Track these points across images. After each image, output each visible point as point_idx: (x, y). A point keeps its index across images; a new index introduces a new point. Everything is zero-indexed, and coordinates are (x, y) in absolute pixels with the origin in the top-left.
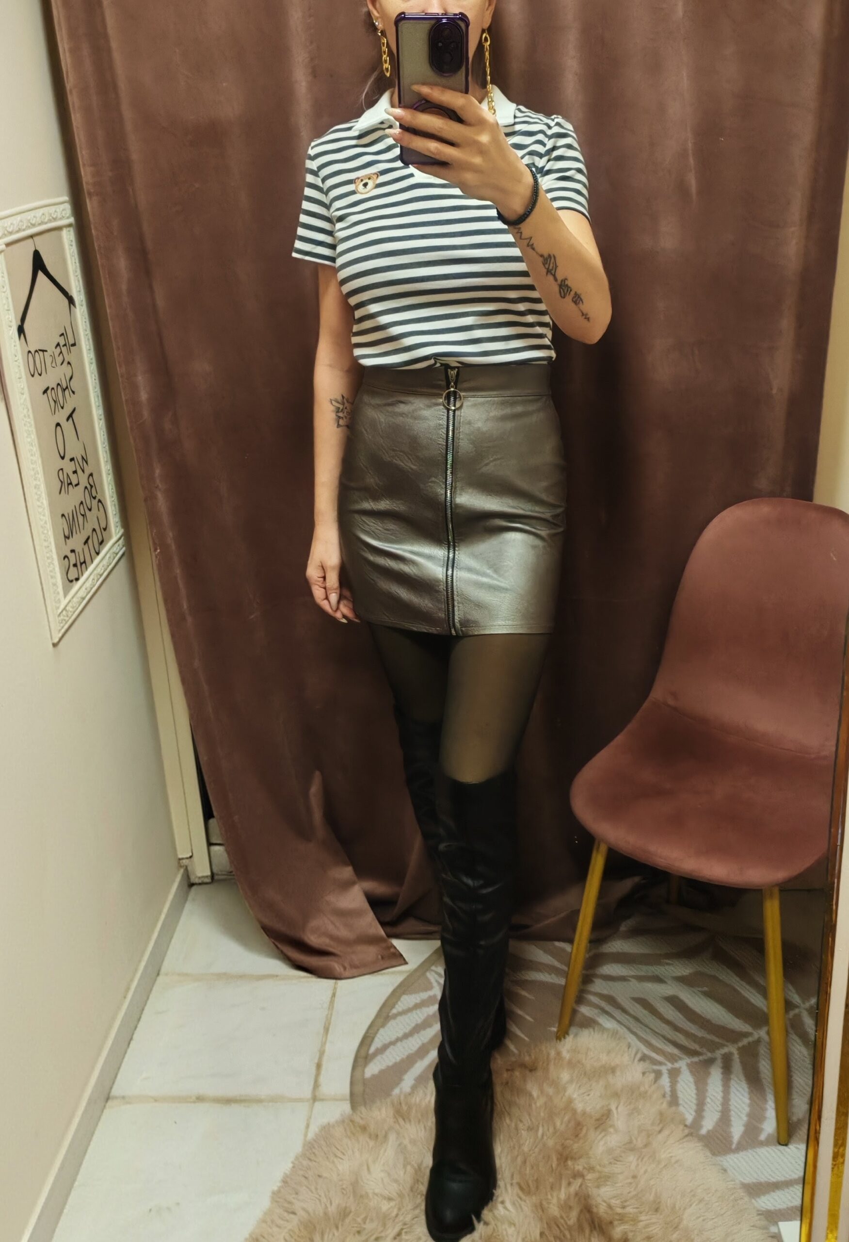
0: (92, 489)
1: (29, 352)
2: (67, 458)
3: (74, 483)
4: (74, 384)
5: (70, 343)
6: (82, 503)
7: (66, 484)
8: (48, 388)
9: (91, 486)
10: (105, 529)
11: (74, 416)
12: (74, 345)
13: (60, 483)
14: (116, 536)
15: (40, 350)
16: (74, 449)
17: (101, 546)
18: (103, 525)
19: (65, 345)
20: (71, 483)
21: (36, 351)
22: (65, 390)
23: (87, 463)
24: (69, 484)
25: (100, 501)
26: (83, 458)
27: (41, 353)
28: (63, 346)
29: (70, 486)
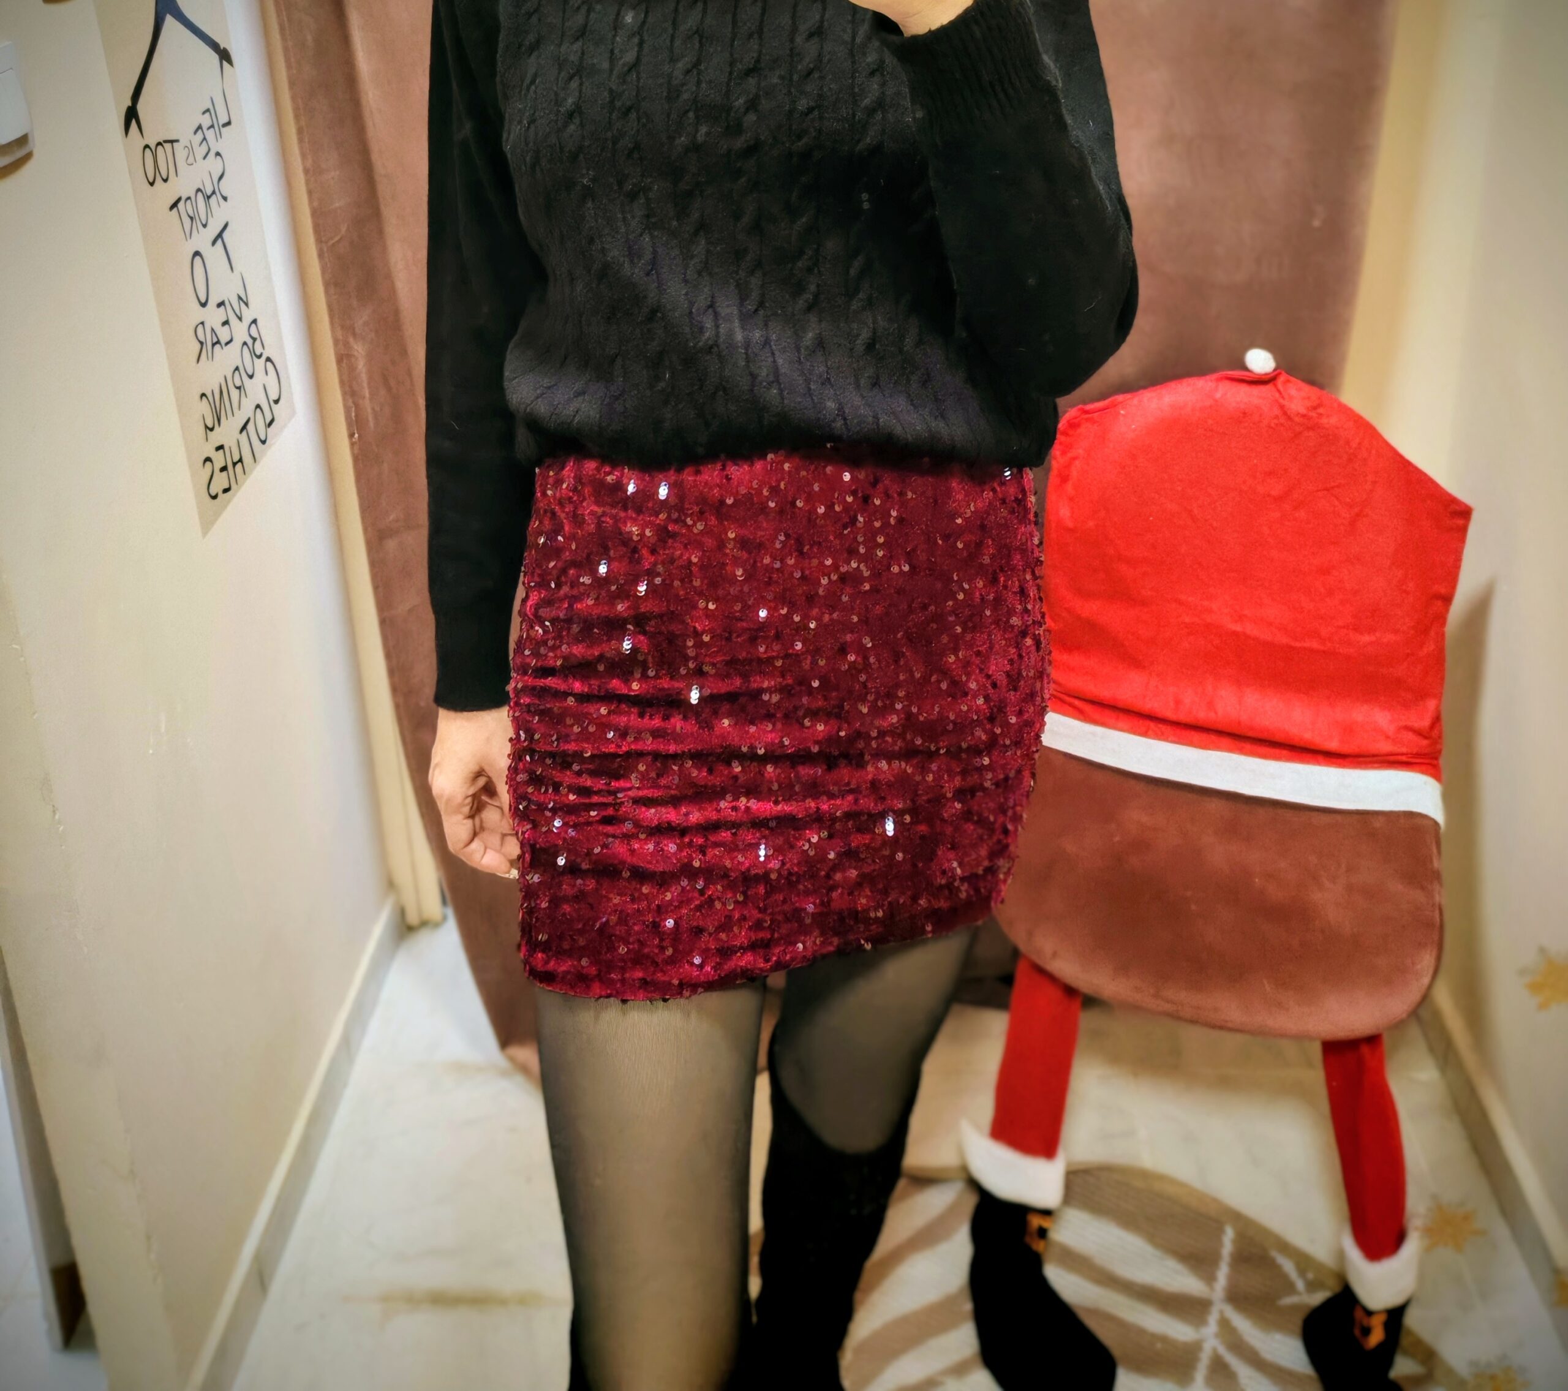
0: (255, 343)
11: (225, 235)
15: (166, 141)
16: (225, 287)
17: (269, 430)
19: (212, 126)
22: (209, 197)
25: (268, 359)
27: (168, 146)
29: (217, 347)
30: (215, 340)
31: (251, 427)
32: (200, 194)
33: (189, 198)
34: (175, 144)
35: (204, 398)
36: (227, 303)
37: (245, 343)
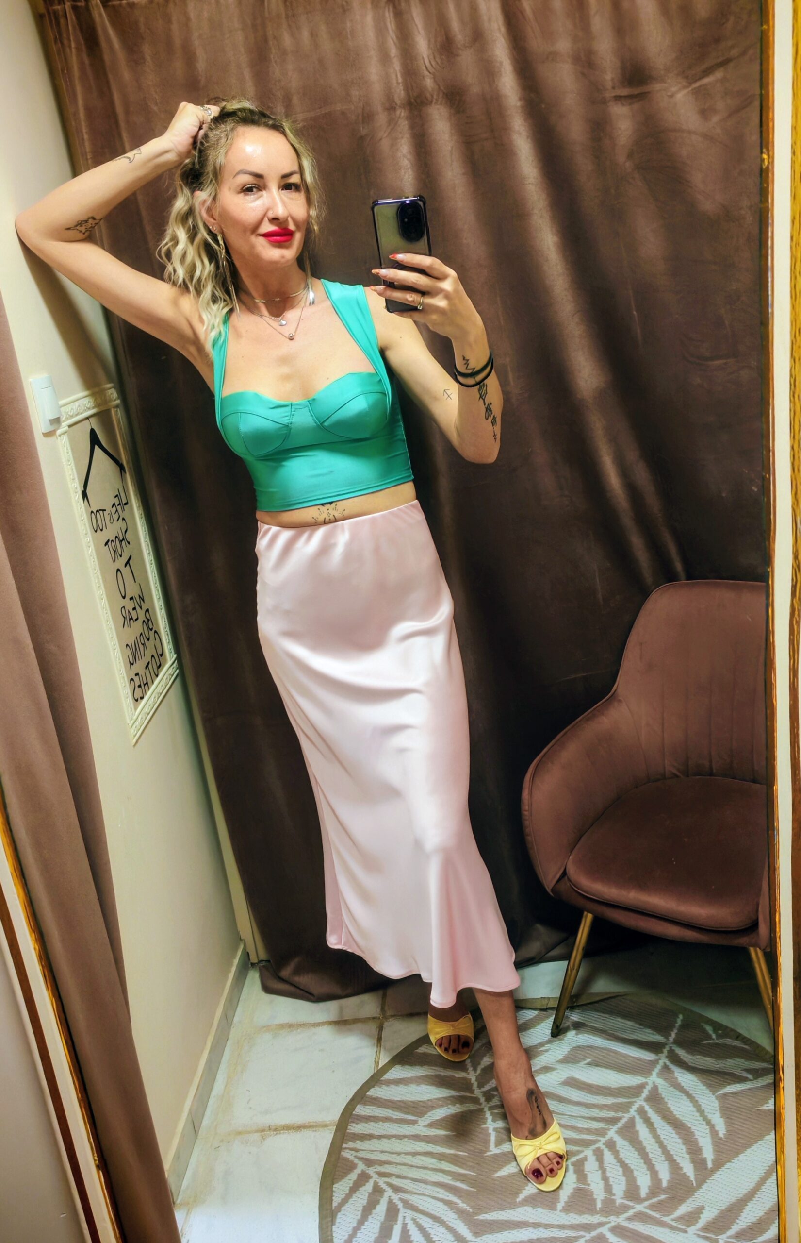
0: (149, 622)
1: (92, 512)
2: (128, 598)
3: (134, 619)
4: (129, 536)
5: (124, 503)
6: (141, 634)
7: (128, 619)
8: (108, 541)
9: (148, 620)
10: (161, 655)
11: (131, 562)
12: (126, 504)
13: (123, 619)
14: (171, 660)
15: (100, 510)
16: (132, 590)
17: (159, 670)
18: (160, 652)
19: (119, 504)
20: (132, 618)
21: (97, 511)
22: (121, 541)
23: (143, 600)
24: (130, 619)
25: (156, 632)
26: (140, 596)
27: (101, 513)
28: (118, 505)
29: (131, 621)
30: (130, 617)
31: (150, 666)
32: (117, 539)
33: (112, 541)
34: (104, 512)
35: (128, 647)
36: (134, 597)
37: (144, 621)
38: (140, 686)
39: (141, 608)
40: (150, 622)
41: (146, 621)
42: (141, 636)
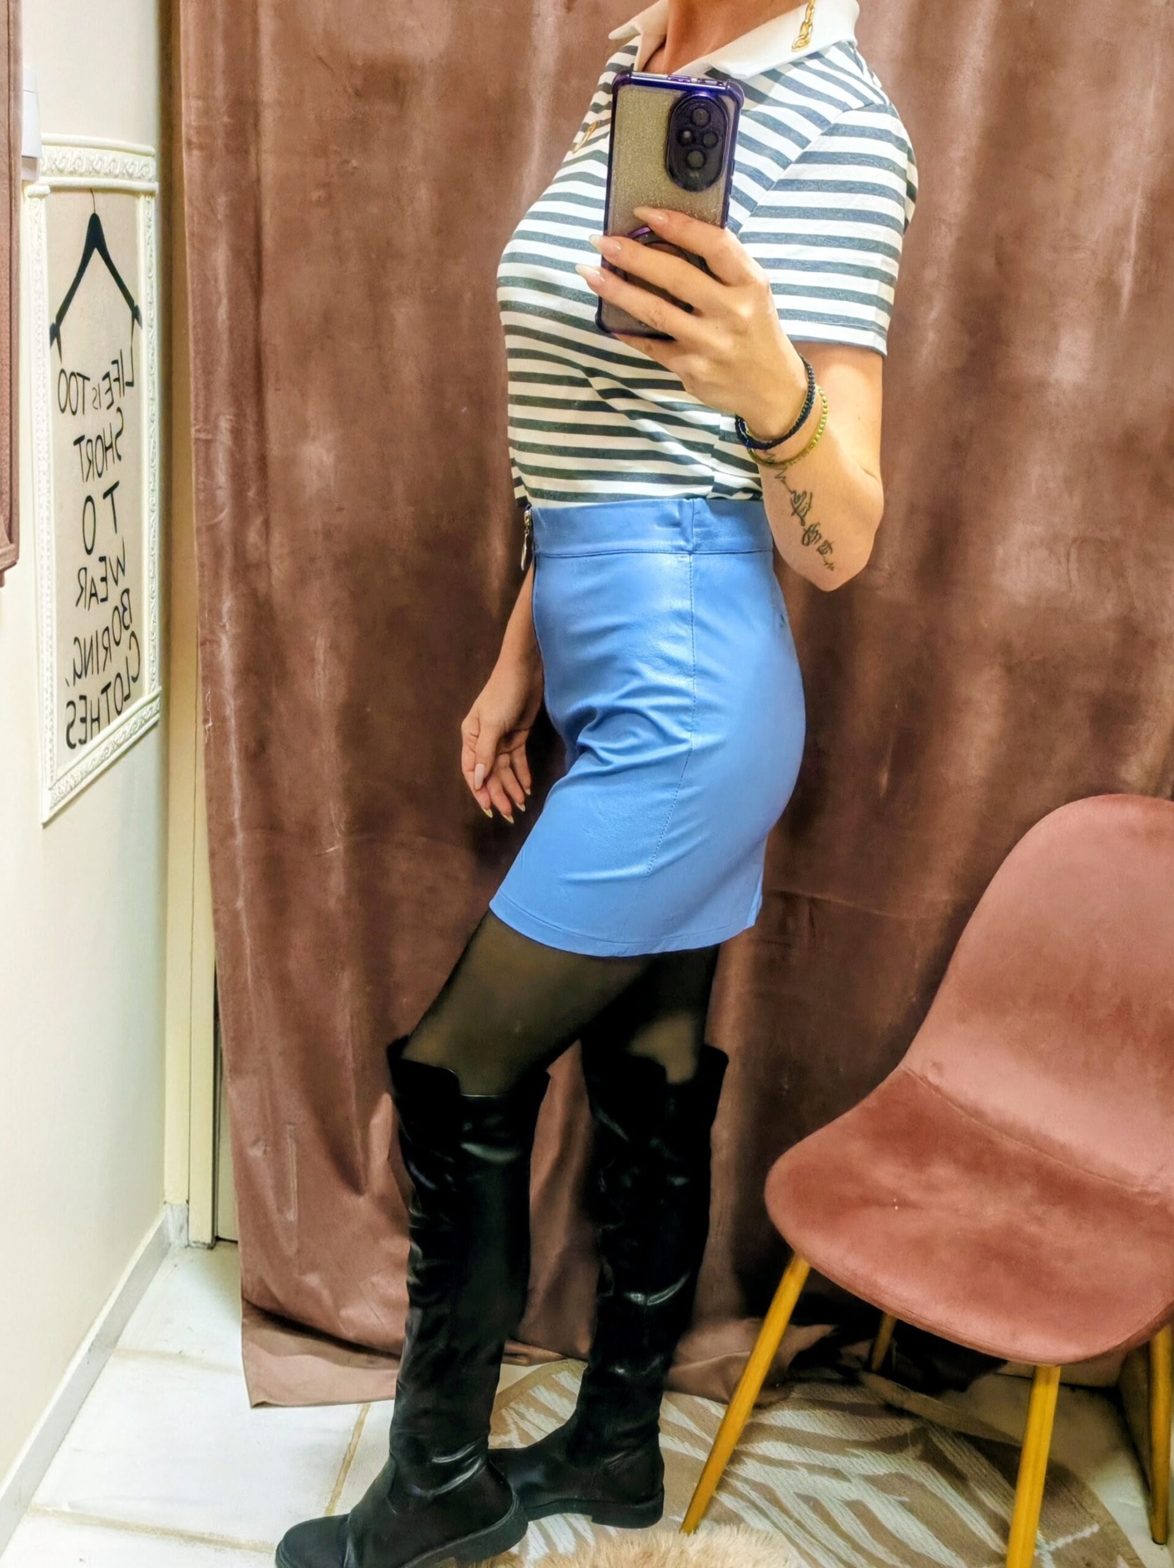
0: (125, 614)
1: (63, 371)
2: (96, 555)
3: (100, 597)
4: (122, 445)
5: (126, 380)
6: (107, 629)
7: (88, 593)
8: (83, 438)
9: (125, 609)
10: (135, 679)
11: (115, 492)
12: (131, 385)
13: (80, 589)
14: (149, 694)
15: (79, 375)
16: (108, 545)
17: (125, 704)
18: (133, 672)
20: (95, 595)
21: (73, 374)
22: (107, 449)
23: (123, 571)
24: (92, 595)
26: (118, 562)
27: (80, 379)
28: (115, 380)
29: (95, 599)
30: (93, 591)
31: (110, 691)
32: (99, 441)
33: (90, 441)
34: (86, 381)
35: (77, 643)
36: (107, 561)
37: (117, 608)
38: (83, 720)
39: (116, 582)
40: (127, 614)
41: (121, 609)
42: (106, 632)
